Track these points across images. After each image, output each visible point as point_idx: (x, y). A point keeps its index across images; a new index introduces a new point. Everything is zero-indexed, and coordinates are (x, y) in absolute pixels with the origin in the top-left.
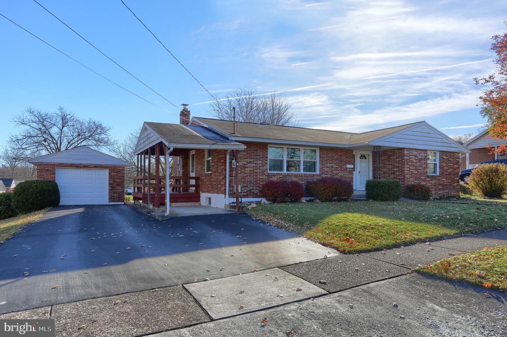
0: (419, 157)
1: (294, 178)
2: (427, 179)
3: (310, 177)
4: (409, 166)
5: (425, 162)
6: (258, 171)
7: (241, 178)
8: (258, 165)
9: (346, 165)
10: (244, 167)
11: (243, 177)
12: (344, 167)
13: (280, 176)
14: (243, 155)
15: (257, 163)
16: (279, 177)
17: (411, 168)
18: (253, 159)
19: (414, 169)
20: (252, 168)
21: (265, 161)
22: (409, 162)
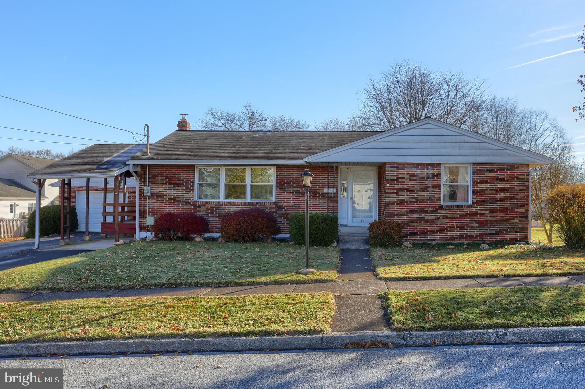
0: (420, 176)
1: (233, 207)
2: (439, 211)
3: (259, 206)
4: (395, 191)
5: (435, 183)
6: (181, 199)
7: (157, 208)
8: (181, 192)
9: (324, 189)
10: (162, 194)
11: (160, 206)
13: (212, 206)
14: (161, 180)
15: (180, 190)
16: (210, 207)
17: (400, 193)
18: (173, 184)
19: (407, 195)
20: (173, 195)
21: (190, 186)
22: (395, 184)
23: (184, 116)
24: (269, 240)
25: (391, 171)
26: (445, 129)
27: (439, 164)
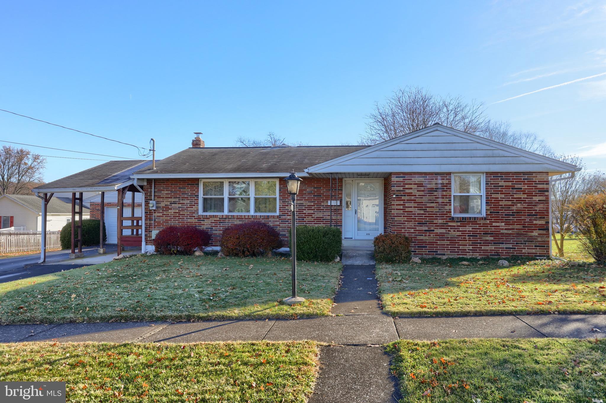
0: (429, 186)
1: (237, 221)
3: (263, 219)
4: (402, 202)
5: (445, 193)
6: (185, 212)
7: (163, 222)
8: (185, 205)
9: (328, 202)
10: (167, 208)
11: (165, 220)
12: (324, 204)
13: (215, 219)
14: (166, 194)
15: (184, 203)
16: (214, 221)
17: (407, 205)
18: (178, 198)
19: (414, 207)
20: (178, 209)
21: (195, 200)
23: (198, 135)
24: (270, 255)
25: (397, 182)
26: (455, 135)
27: (449, 174)
